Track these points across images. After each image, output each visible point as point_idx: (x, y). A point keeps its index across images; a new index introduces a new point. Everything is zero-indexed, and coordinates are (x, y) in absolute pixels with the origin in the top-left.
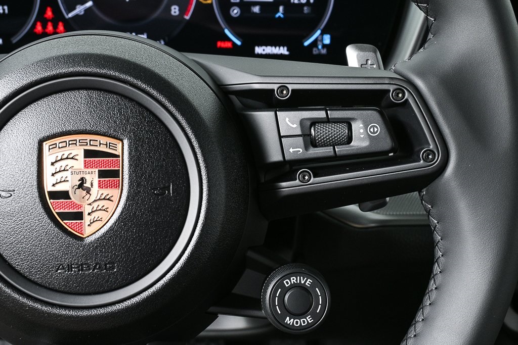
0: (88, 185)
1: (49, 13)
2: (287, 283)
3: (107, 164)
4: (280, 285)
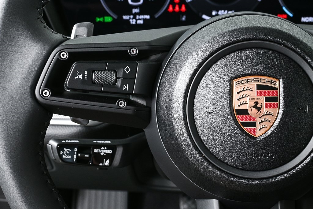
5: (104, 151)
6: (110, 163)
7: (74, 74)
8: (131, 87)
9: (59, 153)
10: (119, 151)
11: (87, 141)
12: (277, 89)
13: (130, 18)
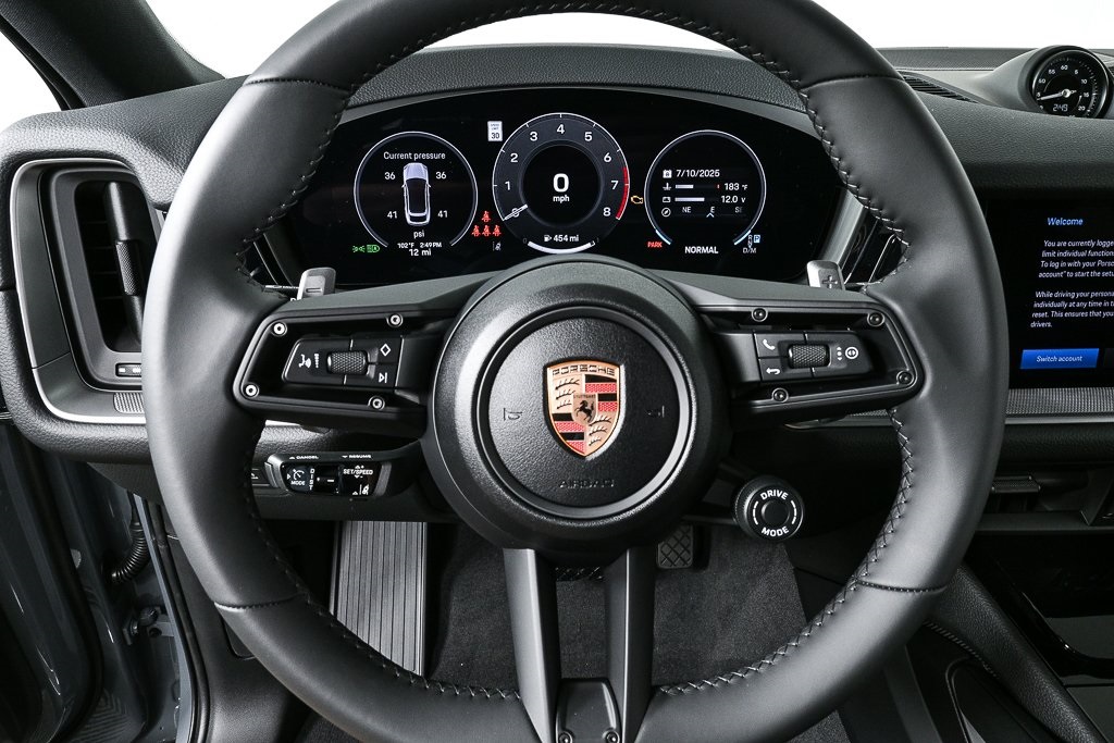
0: (588, 407)
1: (486, 217)
2: (764, 496)
3: (606, 388)
4: (757, 497)
5: (359, 471)
6: (371, 491)
7: (298, 359)
8: (392, 378)
9: (284, 477)
10: (386, 471)
11: (332, 456)
12: (615, 381)
13: (409, 246)
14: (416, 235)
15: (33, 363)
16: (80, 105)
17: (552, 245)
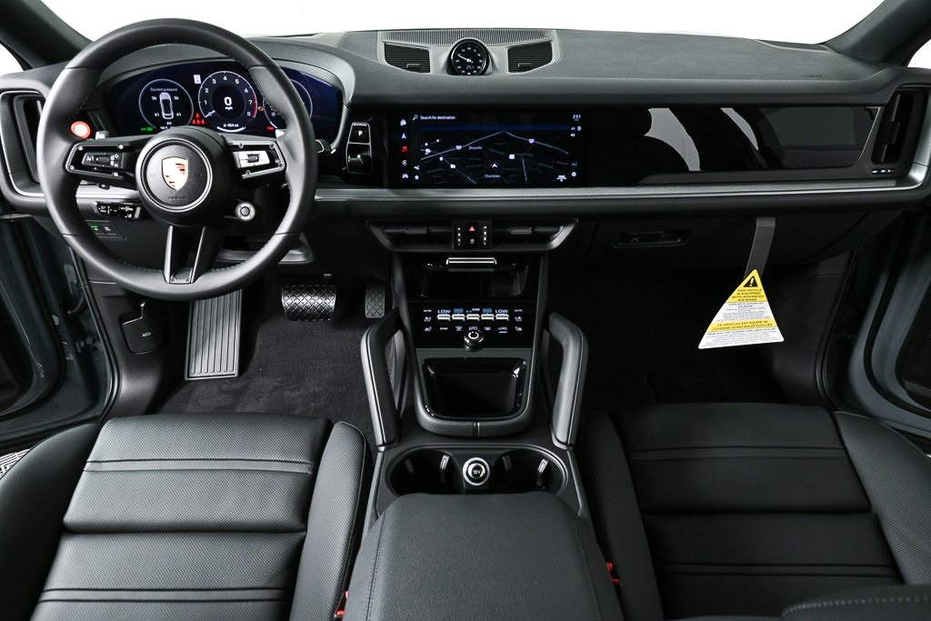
1: (198, 115)
5: (127, 209)
6: (132, 216)
7: (87, 158)
8: (120, 165)
9: (98, 209)
10: (138, 209)
14: (168, 123)
15: (9, 171)
16: (30, 68)
17: (227, 128)
